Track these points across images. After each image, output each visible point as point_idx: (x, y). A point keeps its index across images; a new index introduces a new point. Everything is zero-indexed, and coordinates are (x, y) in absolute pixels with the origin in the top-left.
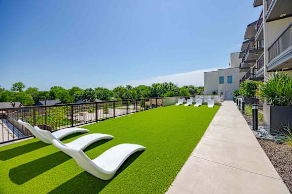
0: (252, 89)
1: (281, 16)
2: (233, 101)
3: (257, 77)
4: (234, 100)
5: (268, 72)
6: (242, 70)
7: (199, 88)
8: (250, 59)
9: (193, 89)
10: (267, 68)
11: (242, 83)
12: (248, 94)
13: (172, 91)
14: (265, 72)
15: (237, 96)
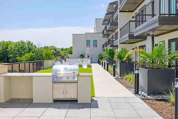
0: (112, 53)
1: (126, 11)
2: (98, 64)
3: (114, 45)
4: (99, 62)
5: (120, 43)
6: (105, 36)
7: (62, 50)
8: (111, 29)
9: (55, 50)
10: (120, 41)
11: (105, 48)
12: (110, 57)
13: (33, 53)
14: (119, 43)
15: (101, 59)
